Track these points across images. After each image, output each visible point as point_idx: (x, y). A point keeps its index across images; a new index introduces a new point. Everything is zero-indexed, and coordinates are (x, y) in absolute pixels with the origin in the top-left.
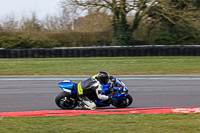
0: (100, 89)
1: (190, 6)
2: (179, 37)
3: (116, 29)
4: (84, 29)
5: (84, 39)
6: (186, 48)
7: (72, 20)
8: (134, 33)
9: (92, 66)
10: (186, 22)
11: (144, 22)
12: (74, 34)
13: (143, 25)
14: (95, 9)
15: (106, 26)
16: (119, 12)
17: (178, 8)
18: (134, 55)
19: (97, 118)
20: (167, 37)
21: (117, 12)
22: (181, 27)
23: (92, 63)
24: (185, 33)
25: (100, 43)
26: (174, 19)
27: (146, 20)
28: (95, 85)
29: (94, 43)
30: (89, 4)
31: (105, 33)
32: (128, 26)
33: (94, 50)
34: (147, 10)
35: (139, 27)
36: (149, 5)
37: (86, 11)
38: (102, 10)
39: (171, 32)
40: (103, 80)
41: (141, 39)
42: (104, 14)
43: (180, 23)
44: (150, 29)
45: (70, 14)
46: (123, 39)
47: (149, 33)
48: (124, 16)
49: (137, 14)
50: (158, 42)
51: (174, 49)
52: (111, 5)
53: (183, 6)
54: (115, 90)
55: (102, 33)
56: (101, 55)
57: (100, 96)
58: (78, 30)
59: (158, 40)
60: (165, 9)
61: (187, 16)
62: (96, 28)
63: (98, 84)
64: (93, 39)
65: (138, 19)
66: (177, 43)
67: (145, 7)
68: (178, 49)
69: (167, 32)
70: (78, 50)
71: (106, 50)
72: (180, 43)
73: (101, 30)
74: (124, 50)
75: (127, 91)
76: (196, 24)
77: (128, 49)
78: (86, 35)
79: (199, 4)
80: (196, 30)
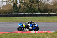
0: (30, 26)
1: (35, 2)
2: (32, 11)
3: (14, 9)
4: (5, 9)
5: (5, 12)
6: (34, 14)
7: (1, 6)
8: (19, 10)
9: (7, 19)
10: (34, 7)
11: (22, 7)
12: (2, 10)
13: (22, 8)
14: (8, 3)
16: (15, 4)
17: (31, 3)
18: (19, 16)
19: (9, 34)
20: (28, 11)
21: (14, 4)
22: (32, 8)
24: (33, 10)
25: (9, 13)
26: (31, 6)
27: (23, 6)
28: (28, 25)
29: (8, 13)
30: (6, 1)
31: (11, 10)
32: (17, 8)
33: (8, 15)
34: (23, 3)
35: (20, 8)
36: (23, 2)
37: (5, 4)
38: (10, 3)
39: (30, 10)
40: (31, 23)
41: (21, 12)
42: (10, 4)
43: (32, 7)
44: (24, 9)
45: (1, 4)
46: (16, 12)
47: (23, 10)
49: (20, 5)
51: (31, 14)
52: (13, 2)
53: (33, 2)
54: (34, 26)
55: (10, 10)
56: (10, 16)
57: (30, 28)
58: (3, 9)
59: (26, 12)
60: (28, 3)
61: (34, 5)
62: (8, 9)
63: (29, 24)
64: (8, 12)
65: (20, 6)
67: (22, 2)
68: (32, 14)
69: (28, 10)
70: (3, 15)
71: (11, 15)
72: (32, 13)
73: (10, 9)
74: (16, 15)
75: (38, 26)
76: (37, 7)
77: (17, 15)
78: (5, 10)
79: (37, 2)
80: (37, 9)
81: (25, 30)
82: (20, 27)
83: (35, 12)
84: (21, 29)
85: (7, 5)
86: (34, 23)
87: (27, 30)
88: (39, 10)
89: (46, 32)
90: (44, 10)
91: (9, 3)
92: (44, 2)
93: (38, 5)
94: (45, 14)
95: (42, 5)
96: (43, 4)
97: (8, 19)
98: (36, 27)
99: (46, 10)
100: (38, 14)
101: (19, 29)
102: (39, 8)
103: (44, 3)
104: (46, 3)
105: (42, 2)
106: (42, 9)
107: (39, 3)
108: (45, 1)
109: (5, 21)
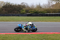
4: (54, 8)
5: (54, 11)
7: (51, 5)
25: (59, 12)
29: (57, 12)
33: (57, 14)
37: (55, 3)
45: (50, 3)
62: (58, 8)
64: (57, 11)
70: (53, 14)
78: (55, 10)
85: (57, 4)
91: (59, 2)
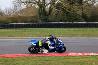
0: (50, 44)
1: (76, 3)
2: (71, 18)
3: (40, 15)
4: (24, 15)
5: (24, 20)
6: (74, 24)
7: (18, 10)
8: (49, 17)
9: (28, 33)
10: (74, 11)
11: (54, 11)
12: (20, 17)
13: (53, 13)
14: (30, 5)
15: (35, 13)
17: (70, 4)
20: (65, 19)
21: (41, 6)
22: (72, 14)
23: (29, 31)
24: (74, 16)
25: (32, 21)
26: (69, 10)
27: (55, 10)
29: (29, 22)
30: (27, 2)
31: (35, 17)
32: (46, 13)
33: (29, 25)
34: (55, 5)
35: (51, 13)
36: (56, 3)
37: (26, 6)
38: (33, 5)
39: (67, 16)
41: (52, 20)
42: (34, 7)
43: (71, 12)
44: (57, 14)
45: (18, 7)
46: (44, 19)
47: (56, 16)
48: (44, 8)
49: (50, 7)
50: (61, 21)
51: (69, 24)
52: (38, 3)
53: (73, 3)
54: (57, 44)
56: (33, 27)
57: (50, 47)
58: (21, 15)
59: (61, 20)
60: (64, 5)
61: (75, 8)
62: (30, 14)
64: (29, 19)
65: (51, 10)
66: (70, 21)
67: (55, 4)
68: (71, 24)
69: (65, 16)
71: (35, 25)
72: (72, 21)
73: (33, 15)
74: (44, 25)
75: (63, 45)
76: (80, 12)
77: (46, 24)
78: (25, 17)
79: (81, 2)
80: (79, 15)
81: (42, 51)
82: (34, 46)
83: (76, 19)
84: (35, 50)
85: (28, 8)
86: (57, 40)
87: (46, 51)
88: (83, 17)
89: (95, 54)
90: (92, 17)
92: (91, 3)
93: (82, 8)
94: (93, 24)
95: (88, 8)
96: (90, 6)
97: (31, 32)
98: (61, 47)
99: (96, 16)
100: (82, 24)
101: (32, 49)
102: (83, 14)
103: (93, 4)
104: (95, 5)
105: (89, 2)
106: (89, 15)
107: (83, 5)
108: (94, 2)
109: (25, 36)
